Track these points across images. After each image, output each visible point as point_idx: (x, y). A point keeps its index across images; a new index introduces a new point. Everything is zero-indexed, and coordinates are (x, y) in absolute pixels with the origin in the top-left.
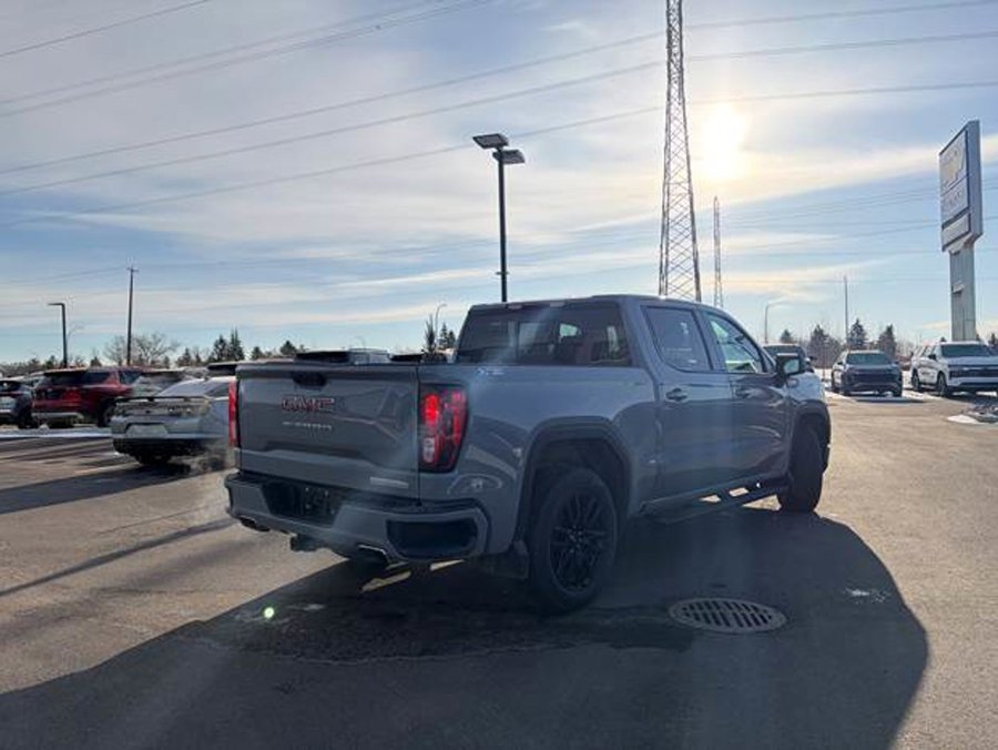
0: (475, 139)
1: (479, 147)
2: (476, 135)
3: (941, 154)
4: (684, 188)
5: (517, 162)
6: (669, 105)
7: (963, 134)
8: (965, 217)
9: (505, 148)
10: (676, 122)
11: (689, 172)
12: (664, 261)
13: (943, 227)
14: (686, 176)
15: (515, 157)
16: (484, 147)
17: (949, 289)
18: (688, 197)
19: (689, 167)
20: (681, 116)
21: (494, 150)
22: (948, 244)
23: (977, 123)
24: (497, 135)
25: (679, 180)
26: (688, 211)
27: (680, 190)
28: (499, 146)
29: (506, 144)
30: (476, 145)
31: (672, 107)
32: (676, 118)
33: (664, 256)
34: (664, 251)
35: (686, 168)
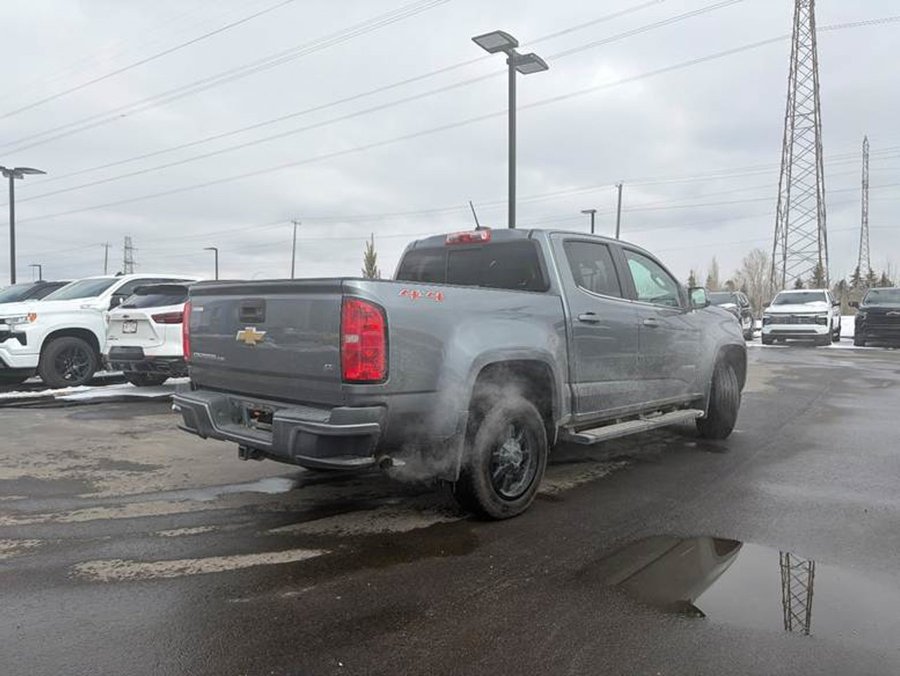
0: (474, 39)
2: (475, 35)
5: (536, 71)
6: (797, 30)
9: (518, 51)
10: (803, 49)
12: (784, 201)
14: (812, 107)
15: (532, 63)
16: (492, 51)
18: (814, 129)
21: (504, 55)
25: (801, 110)
26: (814, 145)
27: (807, 122)
28: (508, 49)
30: (473, 42)
31: (800, 32)
32: (803, 45)
33: (785, 194)
34: (784, 187)
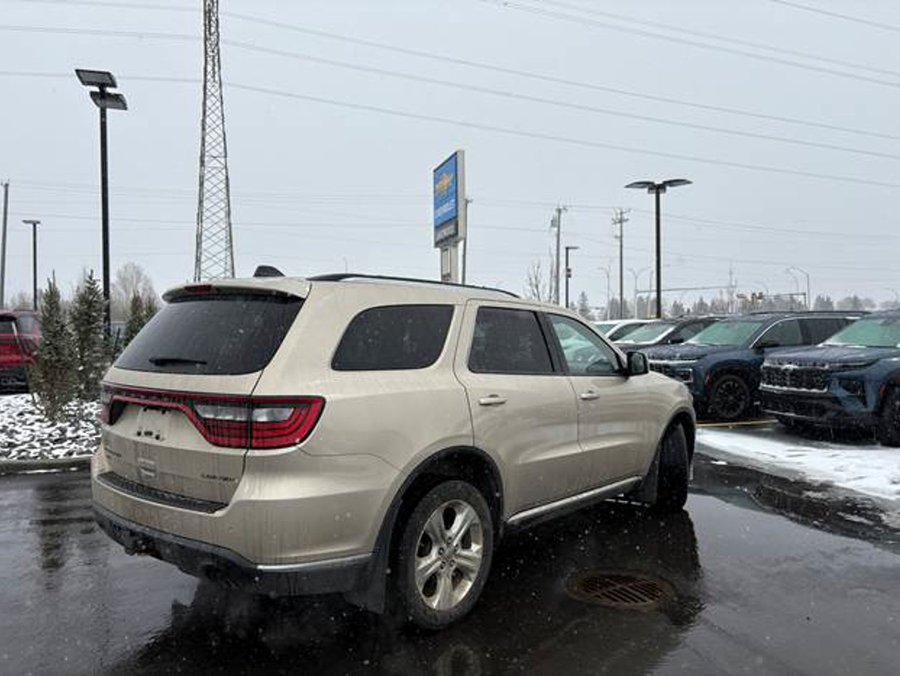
0: (77, 71)
1: (80, 83)
3: (435, 171)
4: (220, 162)
5: (119, 108)
6: (205, 82)
7: (453, 160)
8: (454, 222)
9: (110, 90)
10: (213, 98)
11: (225, 148)
12: (199, 230)
13: (438, 228)
14: (222, 150)
15: (119, 101)
16: (85, 83)
17: (439, 272)
18: (224, 171)
19: (225, 144)
20: (217, 94)
21: (96, 89)
22: (442, 241)
23: (463, 152)
24: (108, 74)
25: (215, 154)
26: (223, 185)
27: (214, 163)
28: (102, 86)
29: (114, 85)
30: (77, 78)
31: (208, 84)
32: (212, 94)
35: (222, 144)
